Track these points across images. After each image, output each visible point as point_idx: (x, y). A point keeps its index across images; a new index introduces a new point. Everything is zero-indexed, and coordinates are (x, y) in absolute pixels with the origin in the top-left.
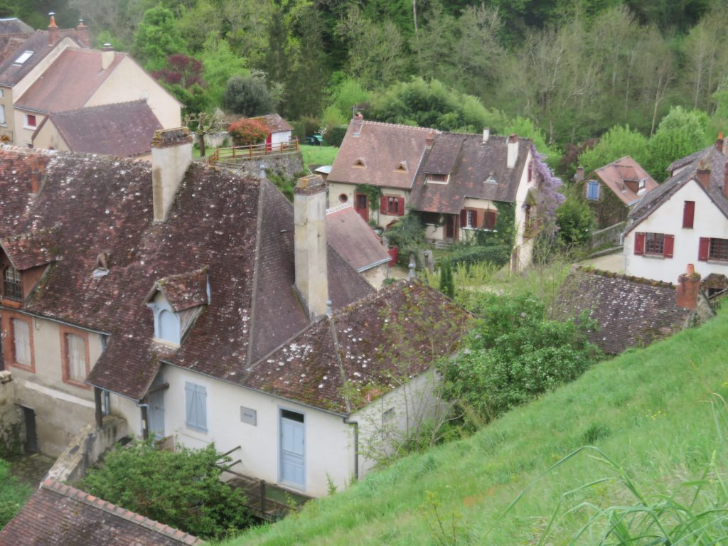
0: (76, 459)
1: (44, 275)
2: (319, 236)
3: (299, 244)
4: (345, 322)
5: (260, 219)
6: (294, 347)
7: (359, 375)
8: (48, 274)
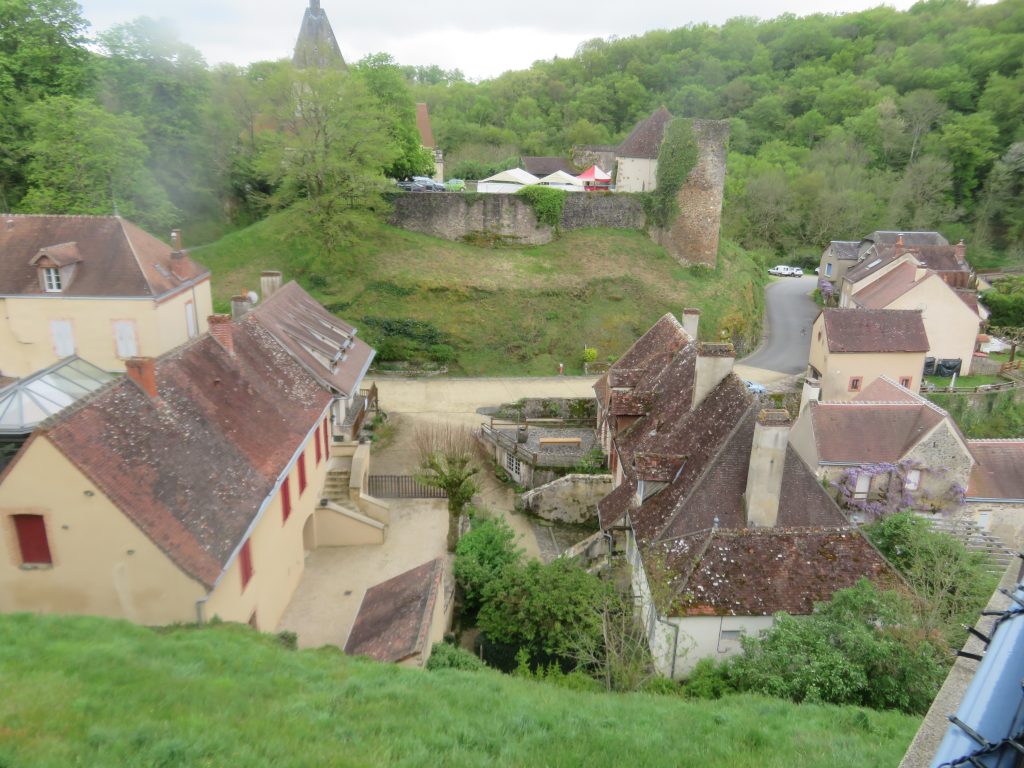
0: (582, 549)
1: (636, 422)
2: (772, 462)
3: (754, 462)
4: (728, 541)
5: (733, 432)
6: (682, 542)
7: (702, 589)
8: (640, 422)
